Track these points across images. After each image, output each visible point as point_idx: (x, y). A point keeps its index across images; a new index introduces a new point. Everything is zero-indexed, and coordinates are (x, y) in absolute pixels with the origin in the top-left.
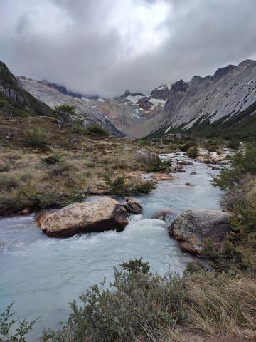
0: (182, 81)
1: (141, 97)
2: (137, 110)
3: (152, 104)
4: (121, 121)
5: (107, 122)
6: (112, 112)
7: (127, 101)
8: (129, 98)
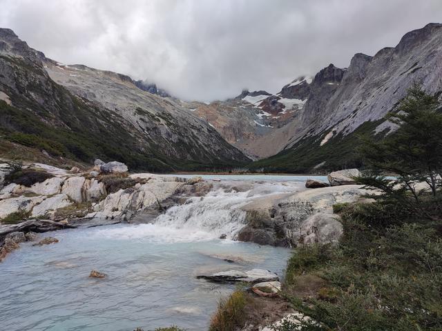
0: (331, 65)
1: (265, 97)
2: (260, 115)
3: (282, 106)
4: (234, 130)
5: (211, 130)
6: (220, 117)
7: (245, 103)
8: (248, 99)
